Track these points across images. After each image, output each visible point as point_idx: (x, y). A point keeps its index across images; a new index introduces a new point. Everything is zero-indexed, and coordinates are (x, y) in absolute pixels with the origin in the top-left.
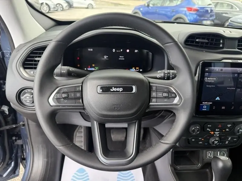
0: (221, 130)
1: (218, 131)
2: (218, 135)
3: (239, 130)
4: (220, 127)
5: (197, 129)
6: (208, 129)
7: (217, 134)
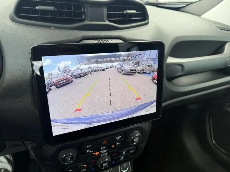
0: (108, 147)
1: (104, 149)
2: (107, 154)
3: (133, 139)
4: (106, 143)
5: (70, 157)
6: (88, 151)
7: (105, 153)
